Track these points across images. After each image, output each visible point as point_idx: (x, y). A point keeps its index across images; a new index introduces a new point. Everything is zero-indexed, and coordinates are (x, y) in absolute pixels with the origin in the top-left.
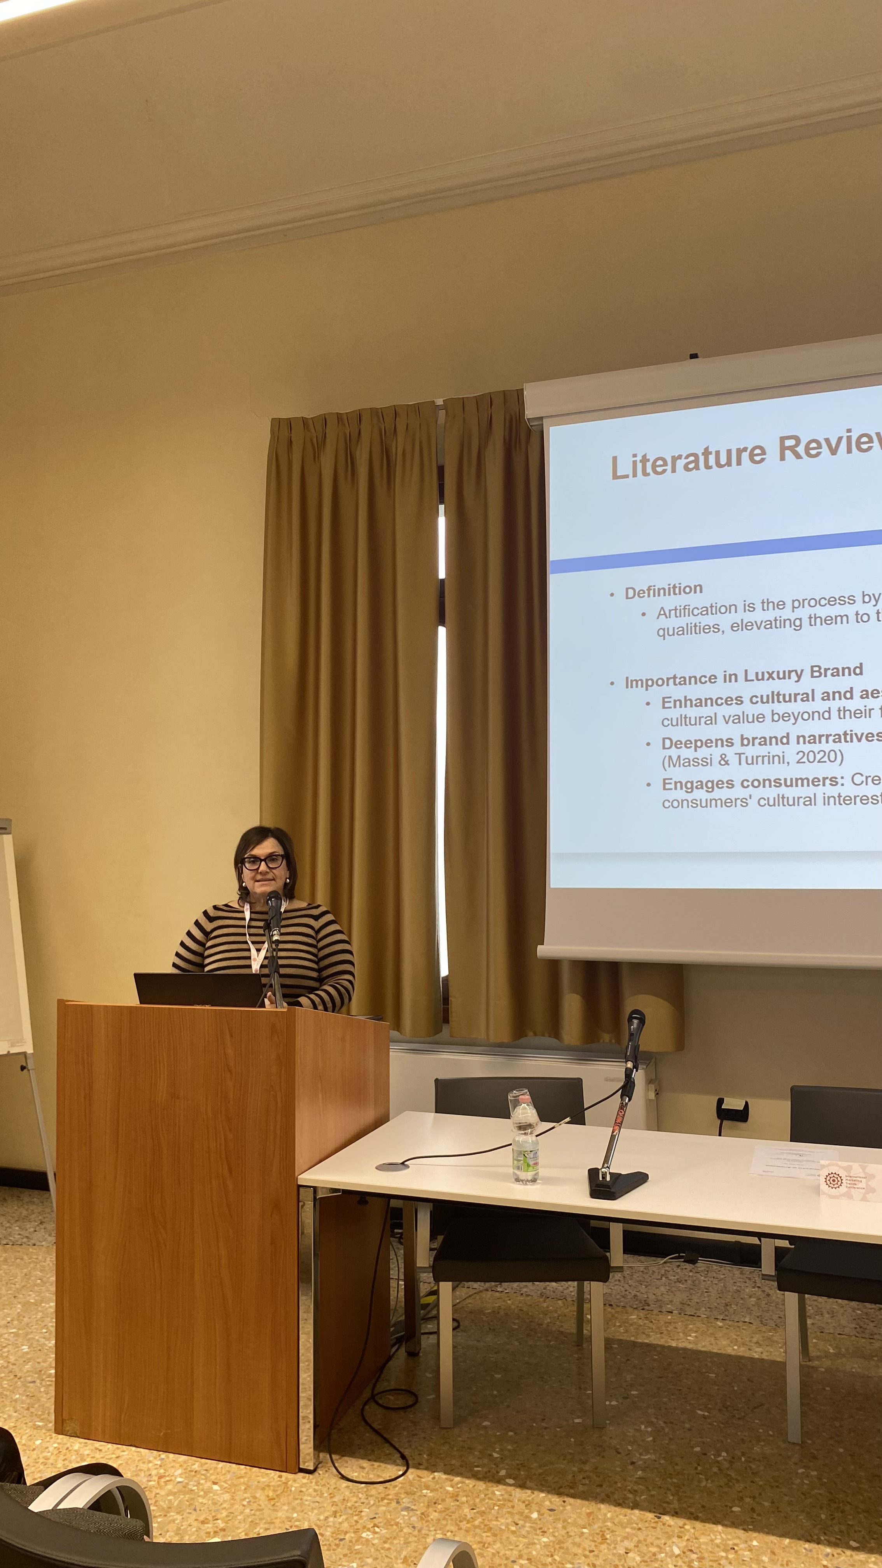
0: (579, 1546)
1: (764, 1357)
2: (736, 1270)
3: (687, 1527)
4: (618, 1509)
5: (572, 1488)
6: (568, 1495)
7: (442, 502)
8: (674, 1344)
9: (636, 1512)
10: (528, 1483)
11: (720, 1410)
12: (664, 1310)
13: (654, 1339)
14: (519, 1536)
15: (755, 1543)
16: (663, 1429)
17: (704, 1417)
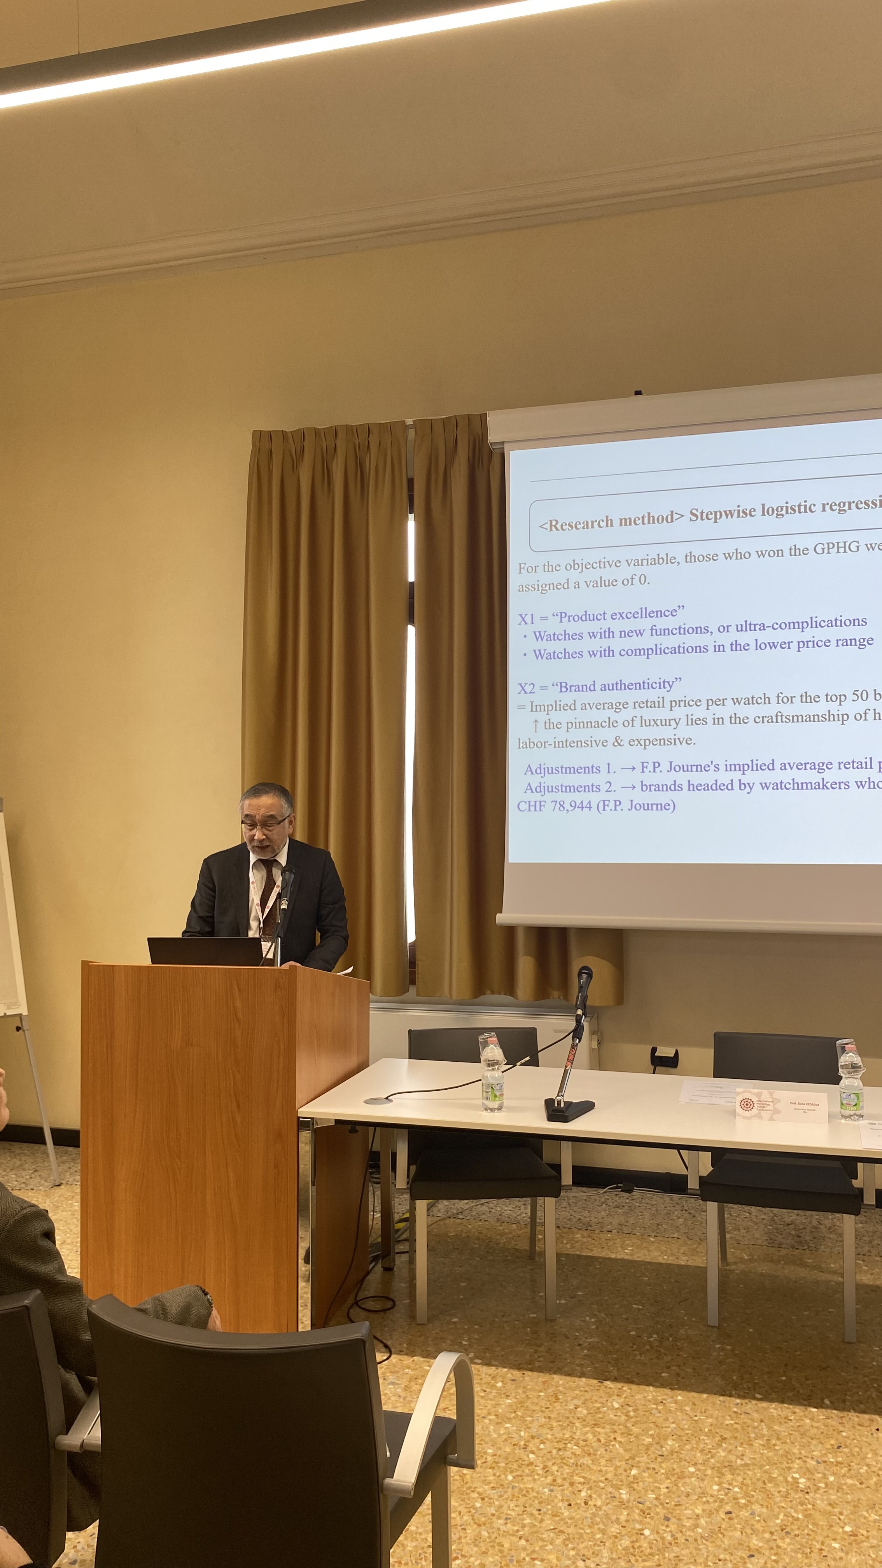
0: (537, 1404)
1: (689, 1263)
2: (666, 1197)
3: (625, 1388)
4: (568, 1378)
5: (530, 1364)
6: (526, 1370)
7: (411, 512)
8: (613, 1256)
9: (584, 1379)
10: (494, 1362)
11: (652, 1304)
12: (605, 1230)
13: (596, 1252)
14: (487, 1400)
15: (679, 1398)
16: (605, 1319)
17: (639, 1309)
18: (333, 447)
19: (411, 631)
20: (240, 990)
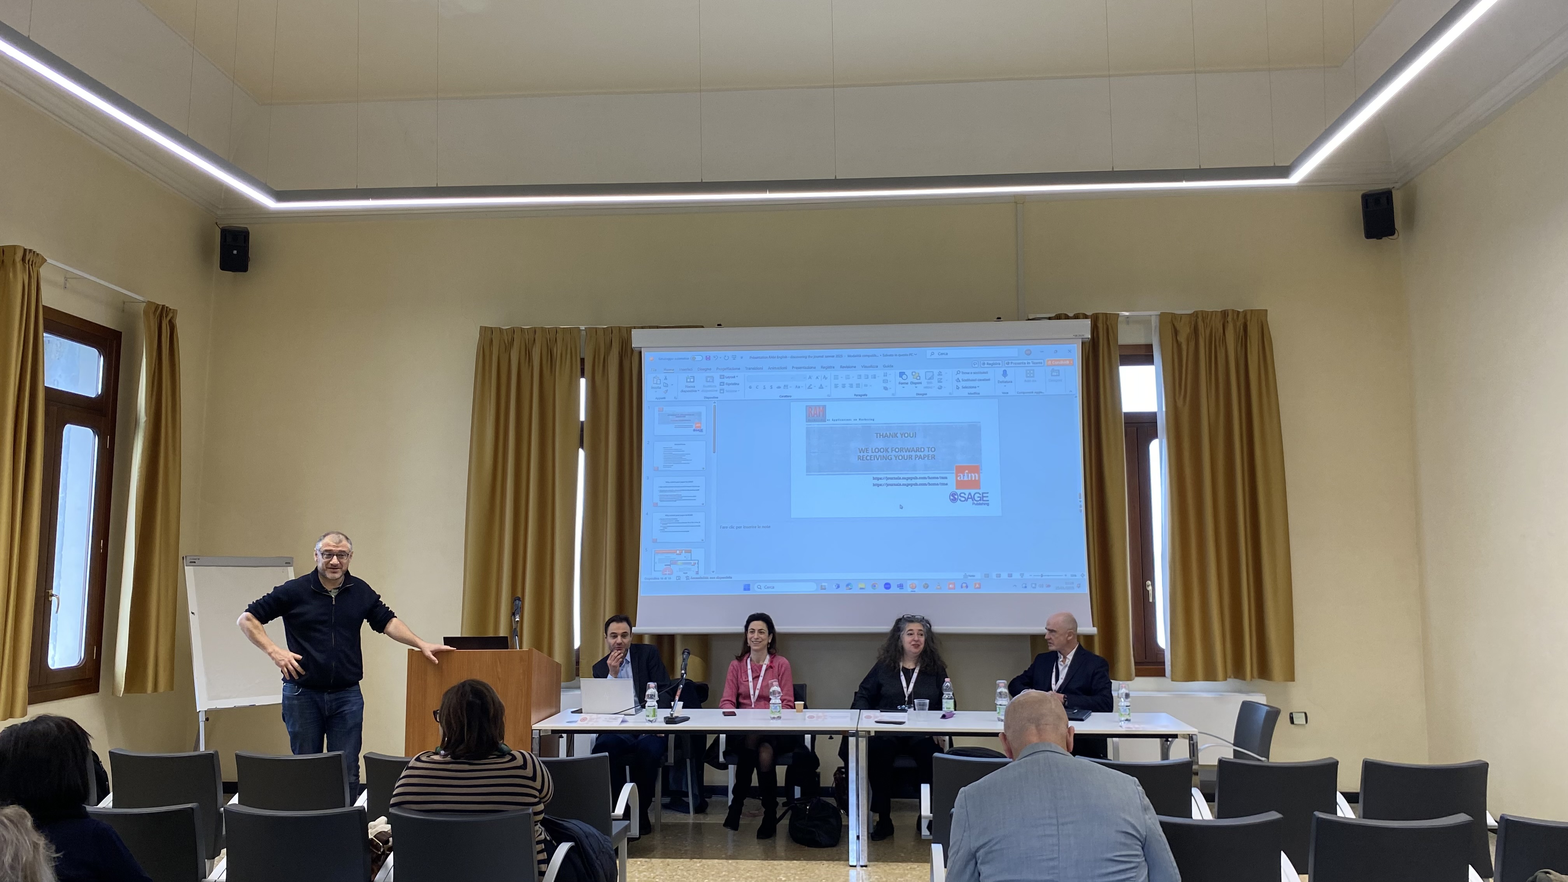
7: (583, 376)
18: (533, 339)
19: (582, 453)
20: (500, 663)
